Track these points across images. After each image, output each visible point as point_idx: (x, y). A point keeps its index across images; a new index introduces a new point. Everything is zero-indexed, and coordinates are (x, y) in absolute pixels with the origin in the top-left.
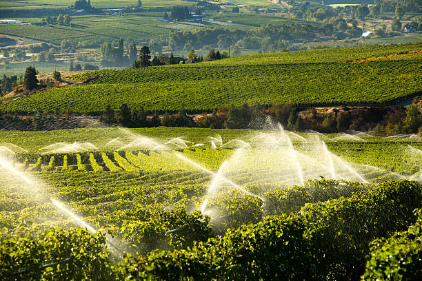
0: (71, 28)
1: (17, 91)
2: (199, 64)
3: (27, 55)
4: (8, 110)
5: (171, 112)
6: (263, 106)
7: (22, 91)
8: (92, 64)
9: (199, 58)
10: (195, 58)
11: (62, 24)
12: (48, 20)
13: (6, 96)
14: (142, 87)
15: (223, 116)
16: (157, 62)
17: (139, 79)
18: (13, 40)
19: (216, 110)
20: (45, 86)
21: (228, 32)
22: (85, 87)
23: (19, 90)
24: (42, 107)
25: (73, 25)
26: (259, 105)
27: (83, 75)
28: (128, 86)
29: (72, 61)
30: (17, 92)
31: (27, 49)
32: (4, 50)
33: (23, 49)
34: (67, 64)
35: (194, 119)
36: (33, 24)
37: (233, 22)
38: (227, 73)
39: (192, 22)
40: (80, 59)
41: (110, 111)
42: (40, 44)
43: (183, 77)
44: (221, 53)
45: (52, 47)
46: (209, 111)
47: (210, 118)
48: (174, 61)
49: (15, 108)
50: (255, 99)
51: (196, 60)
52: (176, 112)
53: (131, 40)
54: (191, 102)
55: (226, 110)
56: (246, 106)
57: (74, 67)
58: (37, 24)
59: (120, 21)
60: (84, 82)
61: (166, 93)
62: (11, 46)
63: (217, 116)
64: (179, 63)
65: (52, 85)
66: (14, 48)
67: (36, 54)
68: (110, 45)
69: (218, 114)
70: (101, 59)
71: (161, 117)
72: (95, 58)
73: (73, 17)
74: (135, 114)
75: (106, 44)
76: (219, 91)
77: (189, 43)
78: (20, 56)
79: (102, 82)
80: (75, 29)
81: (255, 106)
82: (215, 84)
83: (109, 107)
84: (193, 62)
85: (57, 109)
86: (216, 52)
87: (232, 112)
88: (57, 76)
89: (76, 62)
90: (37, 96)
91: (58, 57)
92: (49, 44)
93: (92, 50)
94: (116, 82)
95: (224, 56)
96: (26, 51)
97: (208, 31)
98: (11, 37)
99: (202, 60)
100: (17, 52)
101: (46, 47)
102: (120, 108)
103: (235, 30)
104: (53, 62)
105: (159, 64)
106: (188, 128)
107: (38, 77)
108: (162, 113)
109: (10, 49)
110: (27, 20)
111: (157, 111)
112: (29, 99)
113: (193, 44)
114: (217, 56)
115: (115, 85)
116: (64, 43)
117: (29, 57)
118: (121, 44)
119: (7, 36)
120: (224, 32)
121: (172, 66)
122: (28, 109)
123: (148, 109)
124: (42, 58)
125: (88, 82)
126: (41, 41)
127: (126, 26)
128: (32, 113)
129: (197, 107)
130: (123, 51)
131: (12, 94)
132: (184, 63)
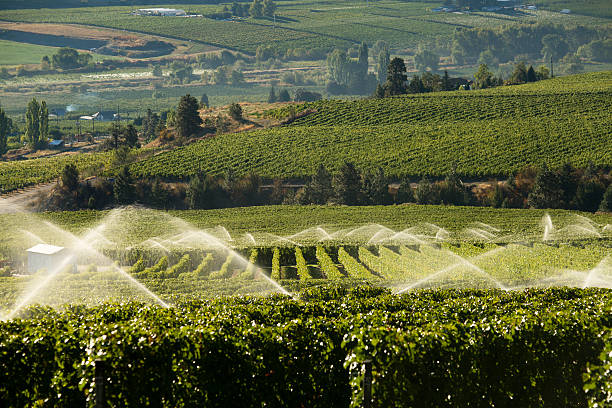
0: (276, 24)
1: (165, 138)
2: (493, 91)
3: (195, 72)
4: (144, 171)
5: (432, 178)
6: (599, 167)
7: (172, 138)
8: (311, 89)
9: (494, 80)
10: (488, 80)
11: (259, 16)
12: (234, 9)
13: (144, 148)
14: (385, 131)
15: (526, 185)
16: (419, 87)
17: (380, 117)
18: (171, 45)
19: (515, 174)
20: (214, 130)
21: (560, 31)
22: (285, 130)
23: (168, 136)
24: (204, 167)
25: (280, 19)
26: (593, 166)
27: (283, 110)
28: (360, 130)
29: (274, 83)
30: (165, 140)
31: (194, 61)
32: (153, 63)
33: (187, 61)
34: (264, 89)
35: (474, 190)
36: (206, 16)
37: (572, 13)
38: (541, 108)
39: (496, 12)
40: (290, 80)
41: (323, 176)
42: (218, 53)
43: (460, 115)
44: (537, 70)
45: (239, 57)
46: (502, 177)
47: (503, 189)
48: (449, 84)
49: (156, 168)
50: (587, 155)
51: (489, 83)
52: (441, 178)
53: (381, 45)
54: (471, 161)
55: (532, 175)
56: (568, 167)
57: (276, 94)
58: (214, 17)
59: (365, 12)
60: (284, 123)
61: (426, 143)
62: (166, 57)
63: (514, 185)
64: (457, 89)
65: (226, 127)
66: (171, 61)
67: (209, 72)
68: (343, 56)
69: (517, 182)
70: (328, 81)
71: (414, 186)
72: (316, 79)
73: (278, 3)
74: (367, 181)
75: (337, 52)
76: (523, 140)
77: (488, 52)
78: (181, 75)
79: (314, 123)
80: (283, 25)
81: (585, 168)
82: (517, 127)
83: (322, 167)
84: (483, 87)
85: (231, 171)
86: (528, 68)
87: (543, 179)
88: (237, 112)
89: (282, 84)
90: (198, 148)
91: (251, 76)
92: (235, 53)
93: (311, 63)
94: (340, 123)
95: (542, 77)
96: (193, 65)
97: (523, 29)
98: (167, 41)
99: (501, 83)
100: (176, 66)
101: (229, 58)
102: (343, 170)
103: (575, 27)
104: (241, 85)
105: (423, 90)
106: (453, 207)
107: (202, 114)
108: (416, 178)
109: (163, 62)
110: (196, 8)
111: (408, 176)
112: (183, 153)
113: (495, 53)
114: (530, 76)
115: (336, 128)
116: (261, 51)
117: (197, 78)
118: (364, 54)
119: (161, 39)
120: (553, 31)
121: (443, 93)
122: (180, 170)
123: (393, 172)
124: (222, 78)
125: (289, 122)
126: (221, 47)
127: (374, 19)
128: (186, 179)
129: (480, 169)
130: (367, 66)
131: (155, 143)
132: (467, 88)
